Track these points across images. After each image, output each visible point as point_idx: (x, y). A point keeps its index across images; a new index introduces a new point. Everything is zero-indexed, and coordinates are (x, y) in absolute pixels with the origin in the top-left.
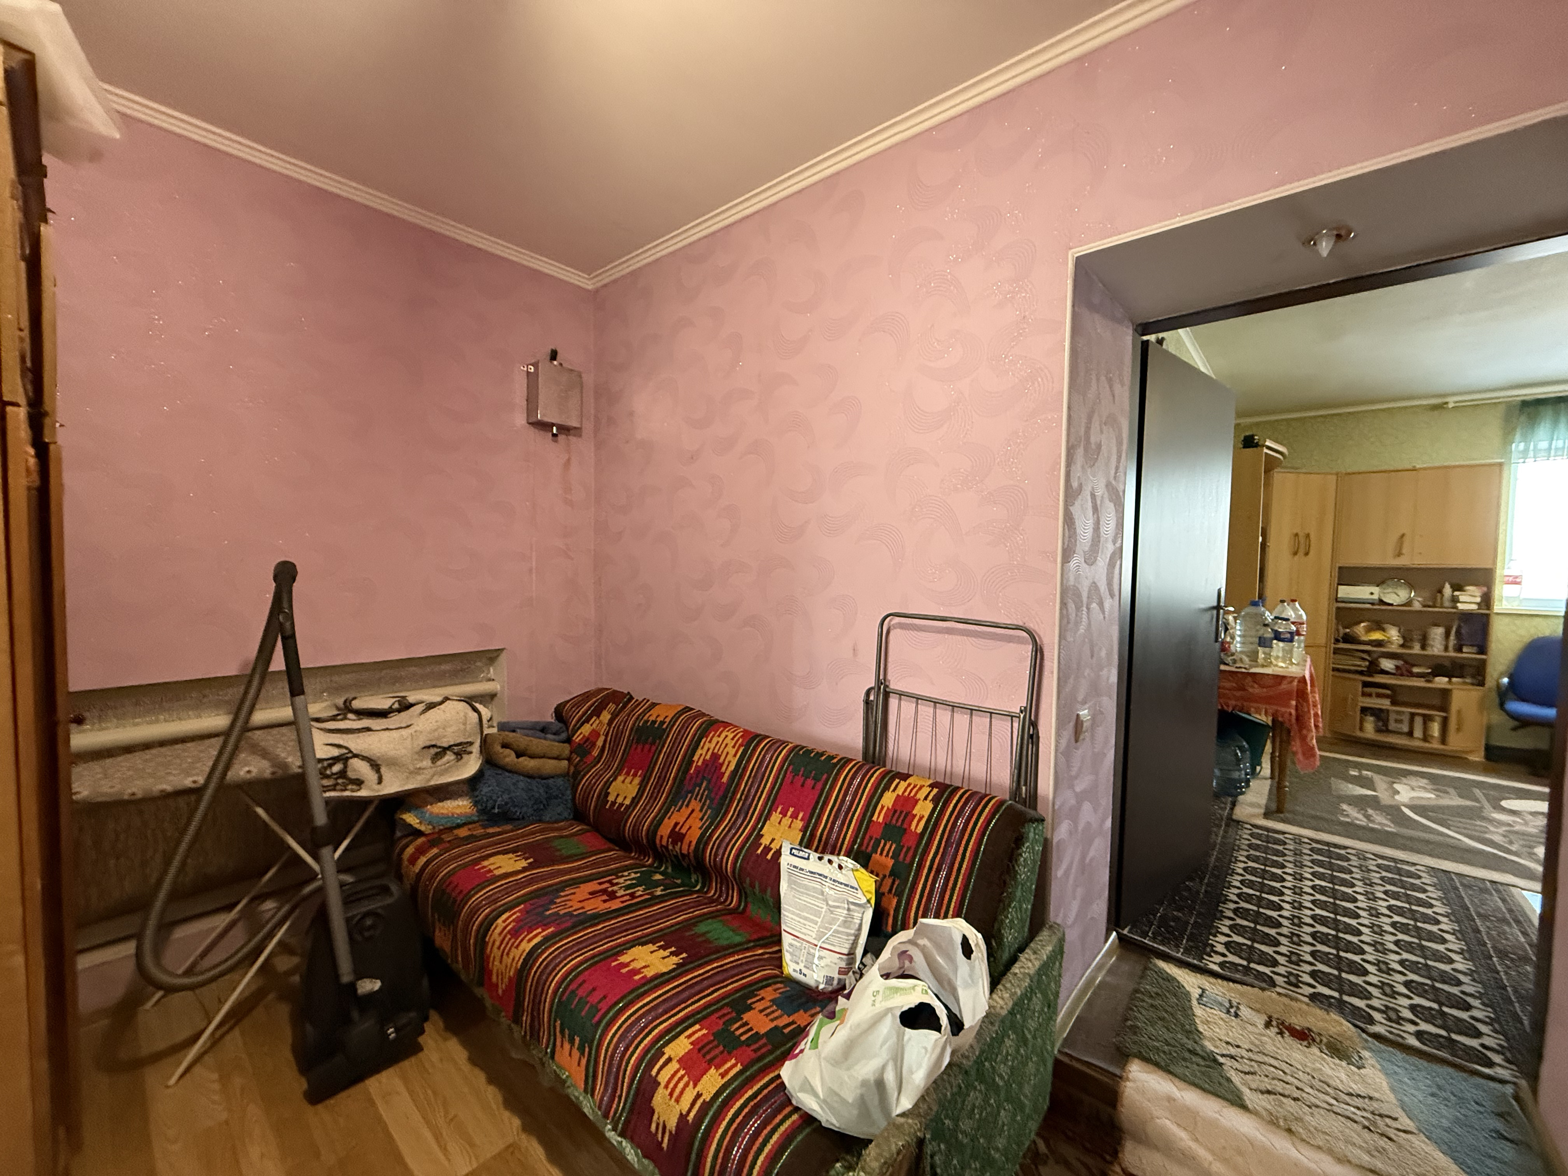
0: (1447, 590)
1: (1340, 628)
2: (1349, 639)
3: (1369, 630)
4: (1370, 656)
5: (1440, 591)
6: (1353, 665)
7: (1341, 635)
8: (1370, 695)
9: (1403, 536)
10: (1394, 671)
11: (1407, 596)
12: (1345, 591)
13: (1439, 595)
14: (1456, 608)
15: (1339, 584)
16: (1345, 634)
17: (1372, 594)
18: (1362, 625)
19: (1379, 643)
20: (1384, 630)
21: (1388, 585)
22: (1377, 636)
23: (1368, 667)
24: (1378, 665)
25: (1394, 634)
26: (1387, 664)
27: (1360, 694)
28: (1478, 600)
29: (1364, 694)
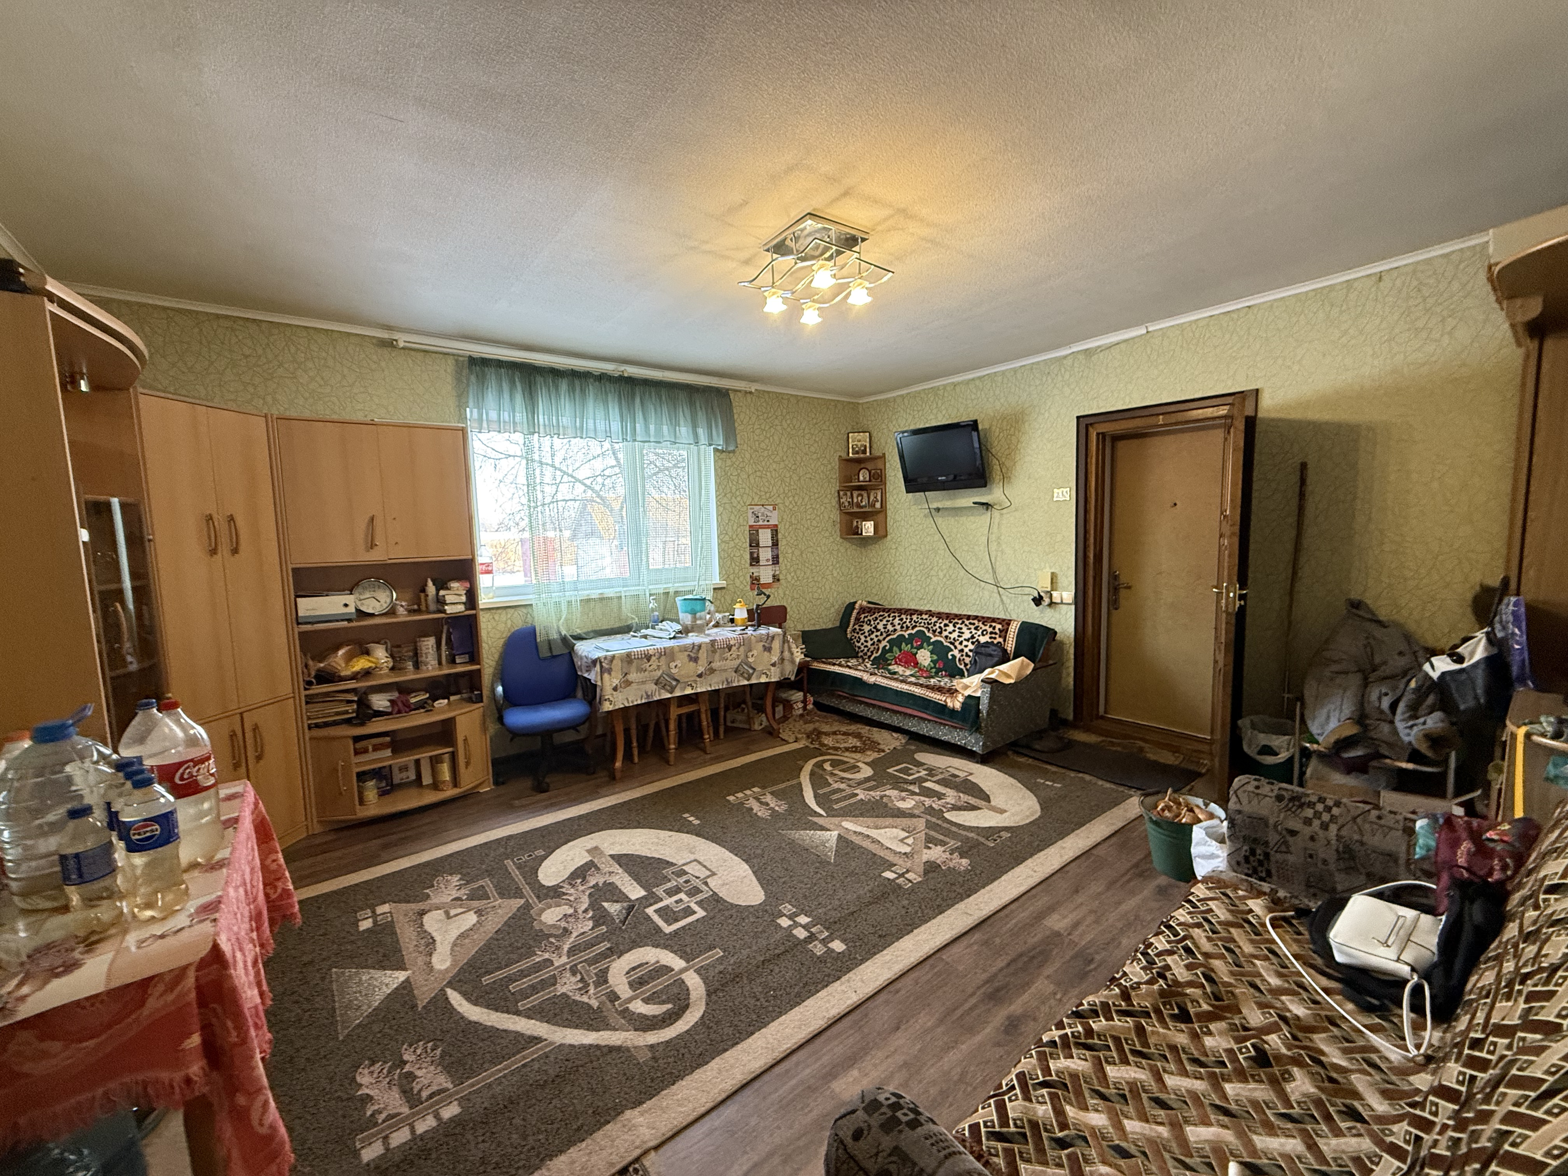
0: (431, 588)
1: (311, 663)
2: (326, 677)
3: (349, 658)
4: (356, 695)
5: (423, 590)
6: (338, 714)
7: (313, 673)
8: (366, 751)
9: (372, 519)
10: (390, 710)
11: (389, 601)
12: (309, 606)
13: (422, 595)
14: (444, 612)
15: (297, 596)
16: (319, 670)
17: (346, 605)
18: (340, 653)
19: (367, 673)
20: (367, 653)
21: (365, 588)
22: (361, 664)
23: (357, 711)
24: (369, 707)
25: (381, 655)
26: (380, 702)
27: (352, 751)
28: (464, 599)
29: (357, 753)
